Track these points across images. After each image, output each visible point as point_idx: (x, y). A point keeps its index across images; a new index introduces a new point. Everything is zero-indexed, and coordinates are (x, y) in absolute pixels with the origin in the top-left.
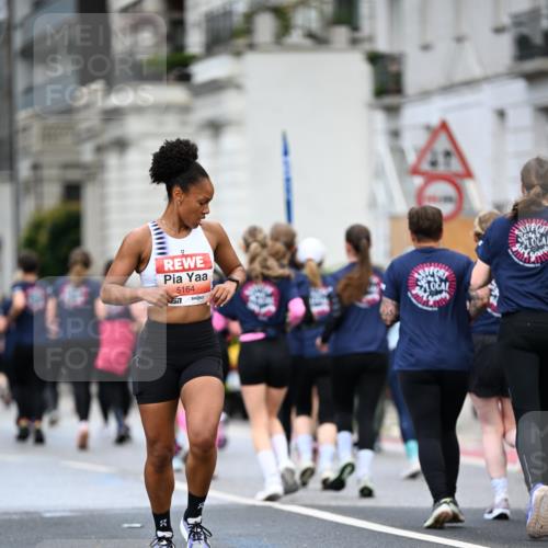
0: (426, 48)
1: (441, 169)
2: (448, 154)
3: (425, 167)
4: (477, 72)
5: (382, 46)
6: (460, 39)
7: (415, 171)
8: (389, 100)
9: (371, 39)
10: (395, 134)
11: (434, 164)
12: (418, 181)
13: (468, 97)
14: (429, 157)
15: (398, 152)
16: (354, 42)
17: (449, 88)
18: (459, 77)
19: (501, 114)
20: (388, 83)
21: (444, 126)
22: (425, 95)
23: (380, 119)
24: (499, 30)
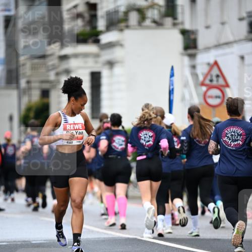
0: (207, 27)
1: (215, 83)
2: (218, 76)
3: (207, 82)
4: (231, 39)
5: (187, 26)
6: (223, 24)
7: (203, 84)
8: (191, 51)
9: (182, 23)
10: (194, 67)
11: (211, 81)
12: (204, 88)
13: (227, 50)
14: (209, 78)
15: (195, 75)
16: (175, 25)
17: (218, 46)
18: (223, 41)
19: (242, 58)
20: (190, 43)
21: (216, 63)
22: (207, 49)
23: (186, 60)
24: (241, 19)
